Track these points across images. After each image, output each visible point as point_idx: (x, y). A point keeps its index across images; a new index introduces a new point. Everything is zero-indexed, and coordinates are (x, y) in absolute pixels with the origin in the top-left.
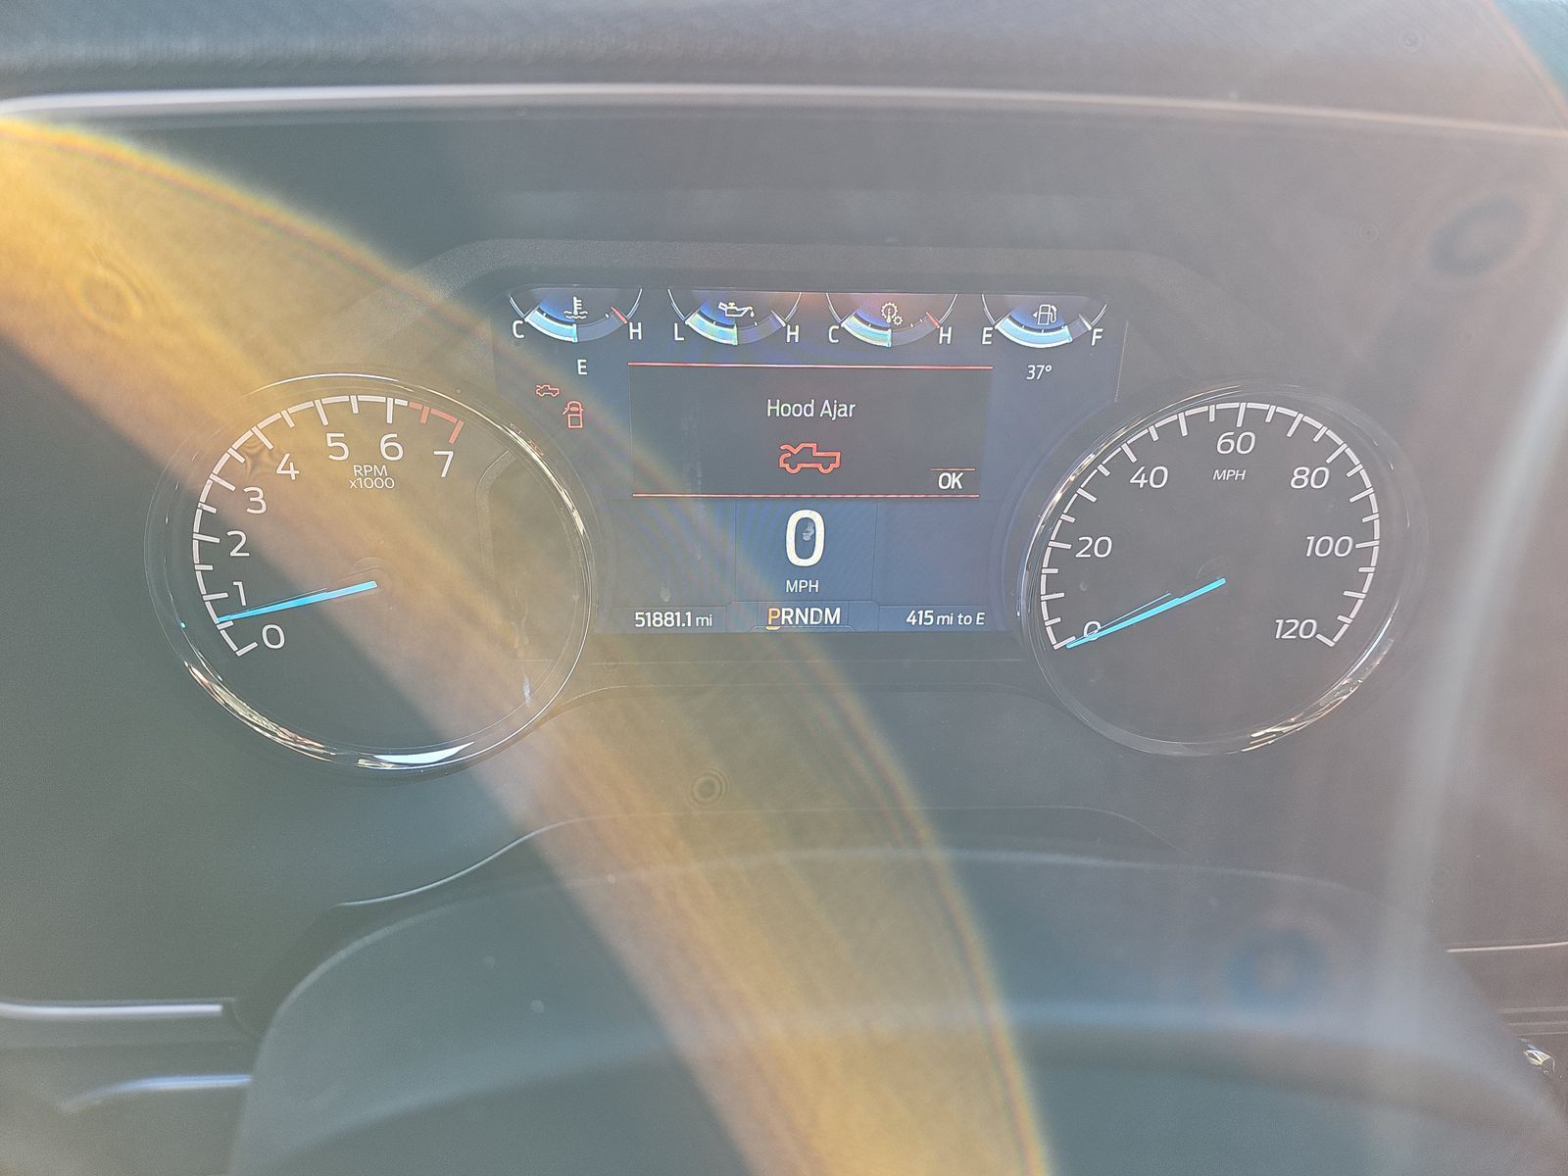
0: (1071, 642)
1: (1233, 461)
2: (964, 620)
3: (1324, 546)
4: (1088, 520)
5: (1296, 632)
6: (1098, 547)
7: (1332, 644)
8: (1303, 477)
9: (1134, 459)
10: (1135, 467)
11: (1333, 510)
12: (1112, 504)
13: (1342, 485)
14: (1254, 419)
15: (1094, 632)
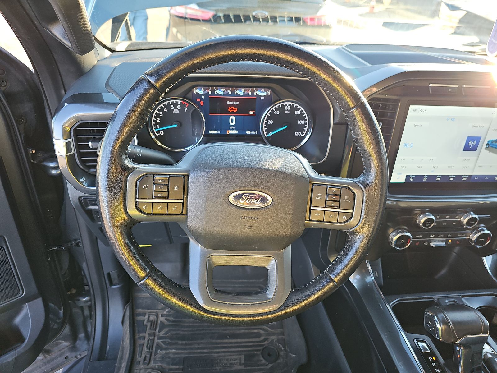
0: (268, 135)
1: (287, 110)
2: (254, 133)
3: (301, 122)
4: (269, 118)
6: (271, 122)
7: (303, 136)
8: (297, 113)
10: (275, 111)
11: (301, 117)
12: (272, 116)
13: (302, 114)
14: (290, 105)
15: (271, 134)
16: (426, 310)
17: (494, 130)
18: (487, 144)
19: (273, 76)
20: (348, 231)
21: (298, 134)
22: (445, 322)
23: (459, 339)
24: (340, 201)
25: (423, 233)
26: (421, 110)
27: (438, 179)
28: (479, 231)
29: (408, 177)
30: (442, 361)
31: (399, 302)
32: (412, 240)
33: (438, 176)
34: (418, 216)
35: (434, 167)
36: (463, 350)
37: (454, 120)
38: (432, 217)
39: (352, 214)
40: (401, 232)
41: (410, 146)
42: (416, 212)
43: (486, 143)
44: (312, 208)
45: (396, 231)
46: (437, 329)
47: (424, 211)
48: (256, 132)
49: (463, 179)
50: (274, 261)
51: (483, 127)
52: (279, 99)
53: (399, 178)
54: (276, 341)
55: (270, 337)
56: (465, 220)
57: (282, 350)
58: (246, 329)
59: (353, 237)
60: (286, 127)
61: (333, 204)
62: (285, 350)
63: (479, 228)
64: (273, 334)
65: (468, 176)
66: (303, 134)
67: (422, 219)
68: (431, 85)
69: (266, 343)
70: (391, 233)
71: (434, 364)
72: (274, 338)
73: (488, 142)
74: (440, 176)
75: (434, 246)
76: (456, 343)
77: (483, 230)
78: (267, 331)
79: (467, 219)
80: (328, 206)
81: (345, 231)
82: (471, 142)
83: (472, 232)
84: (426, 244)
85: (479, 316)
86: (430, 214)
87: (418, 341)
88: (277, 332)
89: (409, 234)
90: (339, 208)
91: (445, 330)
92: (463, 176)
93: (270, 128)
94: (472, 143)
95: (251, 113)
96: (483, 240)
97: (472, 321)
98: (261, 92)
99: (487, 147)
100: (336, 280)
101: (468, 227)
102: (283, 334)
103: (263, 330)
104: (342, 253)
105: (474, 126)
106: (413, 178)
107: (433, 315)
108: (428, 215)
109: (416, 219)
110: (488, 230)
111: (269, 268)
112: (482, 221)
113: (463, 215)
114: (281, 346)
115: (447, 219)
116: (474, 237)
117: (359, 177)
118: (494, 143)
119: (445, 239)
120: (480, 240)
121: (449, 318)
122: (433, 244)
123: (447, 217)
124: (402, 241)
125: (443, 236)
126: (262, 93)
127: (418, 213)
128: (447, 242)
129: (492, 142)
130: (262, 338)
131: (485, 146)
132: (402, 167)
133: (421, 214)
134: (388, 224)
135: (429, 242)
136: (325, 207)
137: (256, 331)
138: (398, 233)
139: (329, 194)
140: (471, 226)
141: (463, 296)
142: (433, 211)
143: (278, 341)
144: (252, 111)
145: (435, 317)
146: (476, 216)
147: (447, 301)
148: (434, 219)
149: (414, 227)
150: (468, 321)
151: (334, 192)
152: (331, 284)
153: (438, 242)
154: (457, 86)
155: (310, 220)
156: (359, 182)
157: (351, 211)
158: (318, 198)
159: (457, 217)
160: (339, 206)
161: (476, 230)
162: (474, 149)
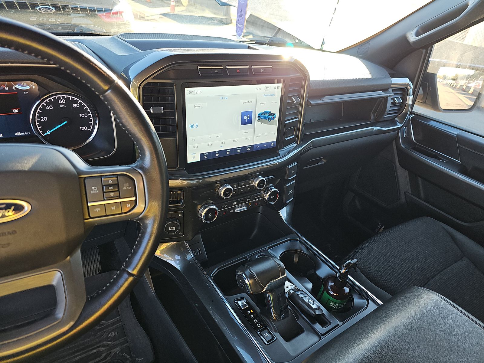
0: (45, 134)
1: (62, 104)
2: (27, 133)
3: (83, 115)
4: (41, 115)
5: (84, 129)
6: (44, 119)
7: (90, 130)
8: (75, 106)
9: (46, 105)
10: (46, 106)
11: (81, 109)
12: (44, 112)
13: (82, 107)
14: (63, 98)
15: (49, 132)
16: (237, 271)
17: (260, 104)
18: (259, 117)
19: (20, 64)
20: (136, 219)
21: (83, 128)
22: (251, 277)
23: (265, 287)
24: (120, 190)
25: (227, 202)
26: (197, 92)
27: (228, 153)
28: (269, 191)
29: (202, 155)
30: (258, 310)
31: (218, 271)
32: (219, 211)
33: (227, 150)
34: (219, 189)
35: (222, 143)
36: (271, 295)
37: (226, 98)
38: (230, 187)
39: (136, 200)
40: (207, 207)
41: (196, 126)
42: (216, 185)
43: (257, 116)
44: (89, 204)
45: (203, 206)
46: (247, 285)
47: (222, 183)
48: (29, 132)
49: (248, 150)
50: (59, 274)
51: (251, 102)
52: (48, 92)
53: (194, 157)
54: (119, 353)
55: (112, 351)
56: (256, 184)
57: (127, 359)
58: (83, 353)
59: (144, 223)
60: (66, 122)
61: (112, 194)
62: (131, 357)
63: (268, 188)
64: (115, 346)
65: (250, 146)
66: (90, 128)
67: (222, 191)
68: (199, 67)
69: (108, 358)
70: (199, 210)
71: (252, 316)
72: (117, 349)
73: (258, 114)
74: (229, 150)
75: (238, 212)
76: (264, 290)
77: (272, 189)
78: (108, 345)
79: (257, 182)
80: (107, 198)
81: (135, 219)
82: (245, 116)
83: (264, 193)
84: (232, 212)
85: (276, 262)
86: (227, 184)
87: (237, 300)
88: (119, 342)
89: (215, 207)
90: (120, 198)
91: (252, 283)
92: (247, 147)
93: (45, 126)
94: (247, 117)
95: (16, 111)
96: (273, 197)
97: (271, 268)
98: (22, 86)
99: (259, 119)
100: (135, 272)
101: (260, 189)
102: (126, 341)
103: (103, 346)
104: (136, 243)
105: (244, 103)
106: (206, 156)
107: (242, 273)
108: (226, 186)
109: (218, 191)
110: (275, 188)
111: (54, 283)
112: (269, 182)
113: (254, 180)
114: (126, 355)
115: (243, 186)
116: (267, 196)
117: (136, 162)
118: (263, 115)
119: (245, 203)
120: (272, 197)
121: (254, 271)
122: (237, 210)
123: (242, 184)
124: (210, 215)
125: (243, 201)
126: (24, 86)
127: (218, 186)
128: (247, 205)
129: (262, 114)
130: (103, 355)
131: (257, 119)
132: (194, 147)
133: (220, 187)
134: (195, 202)
135: (234, 209)
136: (104, 200)
137: (95, 351)
138: (205, 208)
139: (105, 185)
140: (261, 188)
141: (269, 248)
142: (230, 181)
143: (122, 351)
144: (15, 108)
145: (244, 275)
146: (264, 179)
147: (257, 257)
148: (232, 188)
149: (218, 200)
150: (268, 269)
151: (110, 182)
152: (131, 279)
153: (241, 207)
154: (222, 67)
155: (91, 218)
156: (136, 167)
157: (134, 198)
158: (94, 192)
159: (250, 182)
160: (119, 195)
161: (267, 190)
162: (249, 122)
